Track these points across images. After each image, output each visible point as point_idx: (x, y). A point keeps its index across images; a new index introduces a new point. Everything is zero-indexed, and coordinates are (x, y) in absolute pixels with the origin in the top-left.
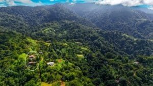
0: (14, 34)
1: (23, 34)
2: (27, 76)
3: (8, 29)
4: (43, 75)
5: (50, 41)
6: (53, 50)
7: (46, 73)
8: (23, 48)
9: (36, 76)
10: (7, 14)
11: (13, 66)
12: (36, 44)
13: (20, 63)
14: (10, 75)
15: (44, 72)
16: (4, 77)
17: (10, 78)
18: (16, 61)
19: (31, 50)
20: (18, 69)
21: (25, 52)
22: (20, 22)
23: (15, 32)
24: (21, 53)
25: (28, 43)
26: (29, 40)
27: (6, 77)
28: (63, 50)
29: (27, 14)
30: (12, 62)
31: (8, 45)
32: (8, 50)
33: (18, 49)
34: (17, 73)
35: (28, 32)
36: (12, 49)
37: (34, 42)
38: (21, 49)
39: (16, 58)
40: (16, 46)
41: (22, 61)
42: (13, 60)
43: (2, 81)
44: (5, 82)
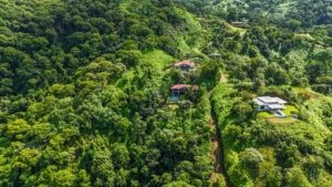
5: (246, 21)
6: (257, 50)
8: (158, 32)
11: (115, 92)
12: (199, 28)
13: (141, 84)
18: (129, 75)
19: (183, 42)
21: (163, 47)
24: (150, 48)
30: (114, 76)
32: (114, 35)
33: (144, 34)
41: (149, 75)
43: (66, 145)
44: (79, 152)
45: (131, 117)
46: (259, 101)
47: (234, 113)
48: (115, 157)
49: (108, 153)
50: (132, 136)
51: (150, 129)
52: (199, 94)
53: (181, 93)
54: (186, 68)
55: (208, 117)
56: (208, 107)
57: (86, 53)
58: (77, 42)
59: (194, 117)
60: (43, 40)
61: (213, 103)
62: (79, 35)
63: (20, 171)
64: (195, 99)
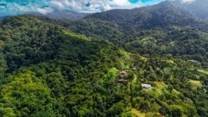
0: (106, 43)
1: (115, 44)
2: (116, 96)
3: (100, 38)
4: (134, 99)
5: (148, 55)
6: (151, 67)
7: (139, 98)
8: (114, 61)
9: (125, 98)
10: (101, 21)
11: (102, 81)
12: (129, 58)
13: (109, 79)
14: (98, 90)
15: (137, 95)
16: (92, 91)
17: (98, 94)
18: (105, 76)
19: (123, 64)
20: (107, 86)
21: (116, 66)
22: (114, 29)
23: (107, 41)
24: (111, 67)
25: (119, 55)
26: (122, 51)
27: (95, 92)
28: (165, 69)
29: (122, 19)
30: (101, 76)
31: (99, 56)
32: (99, 62)
33: (109, 62)
34: (105, 90)
35: (121, 41)
36: (103, 61)
37: (127, 55)
38: (112, 62)
39: (106, 72)
40: (107, 58)
41: (111, 76)
42: (103, 73)
43: (90, 95)
44: (93, 97)
45: (107, 88)
46: (143, 85)
47: (136, 89)
48: (103, 99)
49: (101, 98)
50: (107, 94)
51: (112, 92)
52: (127, 82)
53: (121, 82)
54: (123, 74)
55: (129, 89)
56: (129, 87)
57: (90, 68)
58: (87, 64)
59: (125, 89)
60: (75, 63)
61: (131, 85)
62: (87, 61)
63: (79, 101)
64: (126, 84)
